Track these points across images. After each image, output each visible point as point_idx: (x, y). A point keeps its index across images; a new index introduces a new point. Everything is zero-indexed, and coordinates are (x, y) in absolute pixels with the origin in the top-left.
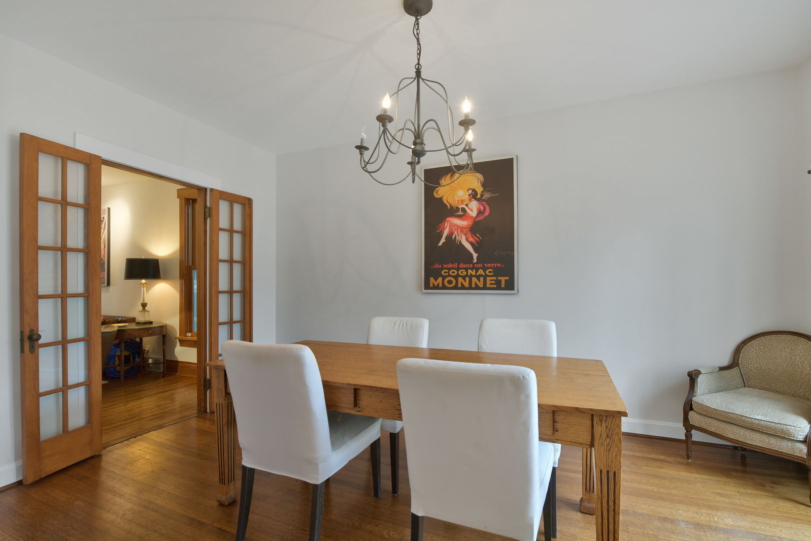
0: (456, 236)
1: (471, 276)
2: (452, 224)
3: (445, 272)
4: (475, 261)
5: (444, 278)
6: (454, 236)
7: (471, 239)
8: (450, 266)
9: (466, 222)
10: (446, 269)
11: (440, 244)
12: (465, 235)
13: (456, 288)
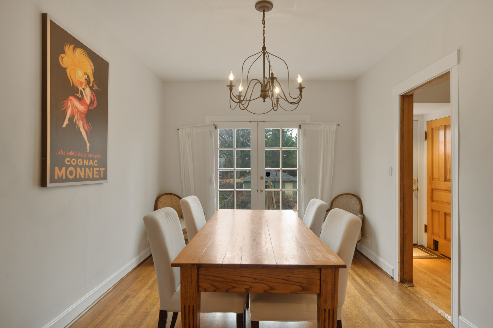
0: (76, 120)
1: (85, 166)
2: (73, 105)
3: (68, 161)
4: (88, 151)
5: (67, 167)
6: (75, 120)
7: (86, 127)
8: (72, 154)
9: (83, 107)
10: (69, 157)
11: (64, 126)
12: (83, 121)
13: (75, 180)
